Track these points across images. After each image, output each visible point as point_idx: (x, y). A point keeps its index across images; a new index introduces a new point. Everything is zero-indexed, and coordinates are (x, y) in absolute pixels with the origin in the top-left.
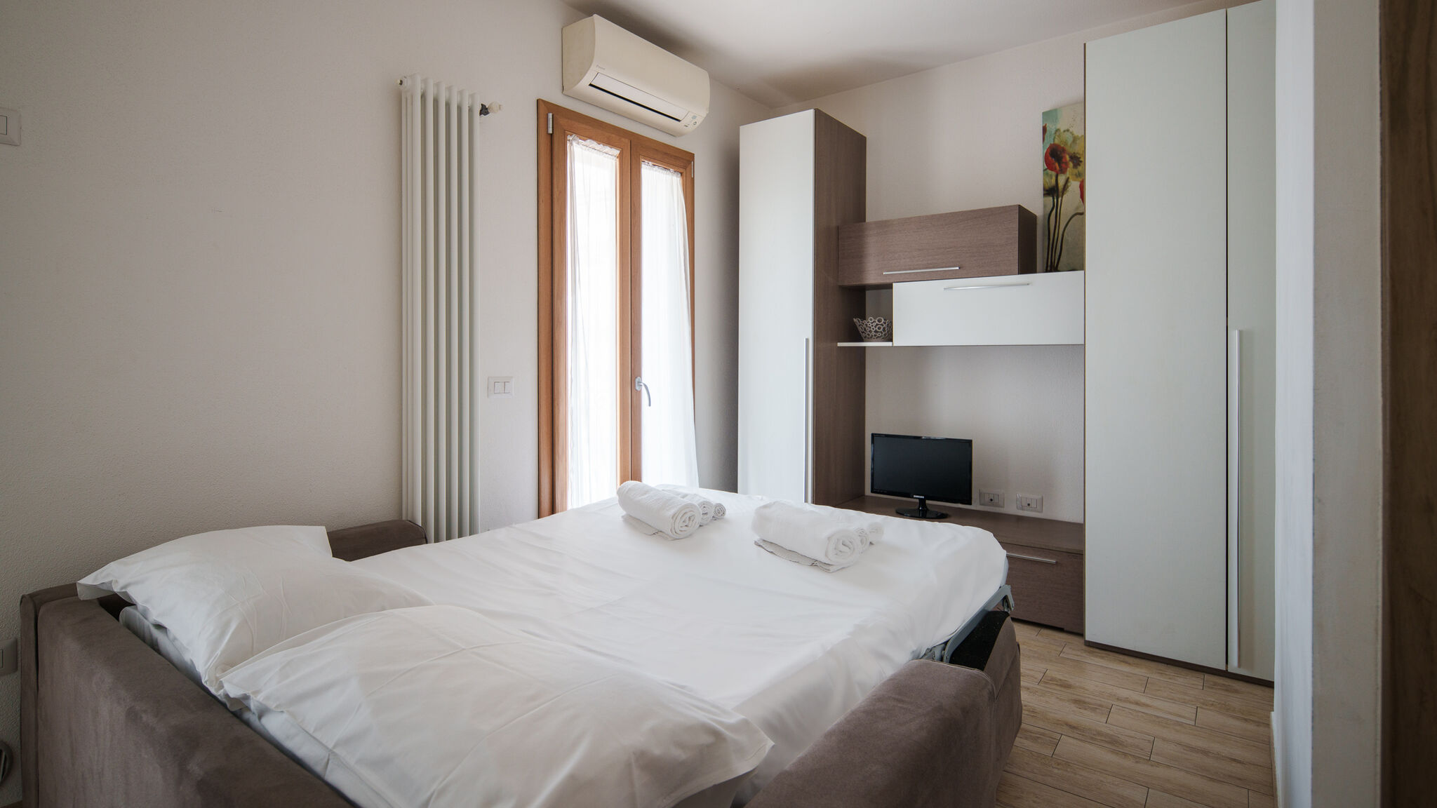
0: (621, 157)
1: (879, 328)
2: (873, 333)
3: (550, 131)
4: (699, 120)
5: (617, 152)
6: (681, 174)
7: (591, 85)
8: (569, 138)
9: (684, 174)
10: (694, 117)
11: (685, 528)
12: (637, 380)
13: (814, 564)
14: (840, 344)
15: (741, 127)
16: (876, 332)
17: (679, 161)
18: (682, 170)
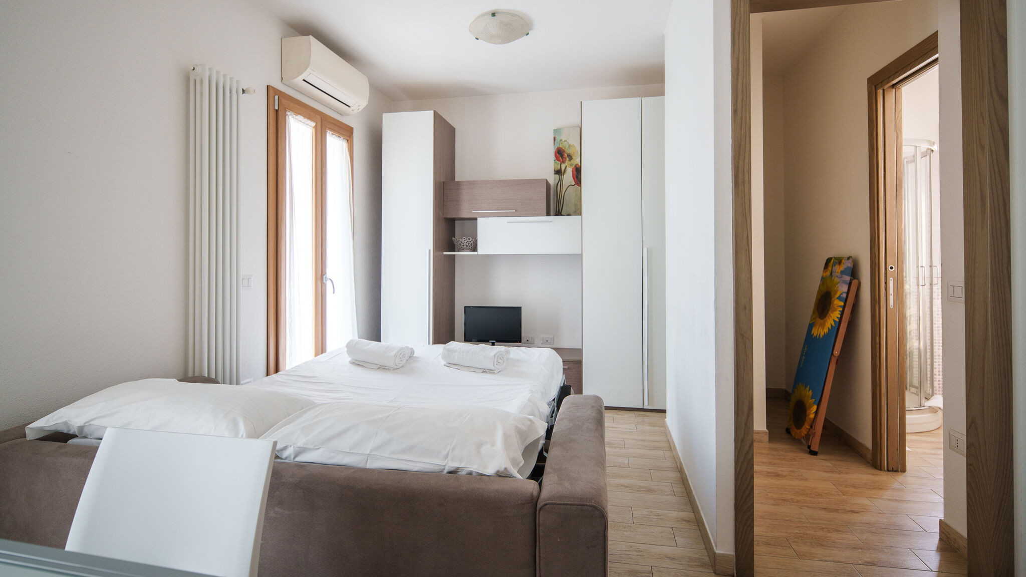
0: (316, 127)
1: (469, 244)
2: (465, 247)
3: (277, 108)
4: (362, 108)
5: (314, 124)
6: (348, 141)
7: (304, 80)
8: (288, 113)
9: (349, 141)
10: (359, 106)
11: (401, 362)
12: (324, 277)
13: (485, 371)
14: (445, 253)
15: (384, 114)
16: (467, 246)
17: (346, 132)
18: (348, 138)
